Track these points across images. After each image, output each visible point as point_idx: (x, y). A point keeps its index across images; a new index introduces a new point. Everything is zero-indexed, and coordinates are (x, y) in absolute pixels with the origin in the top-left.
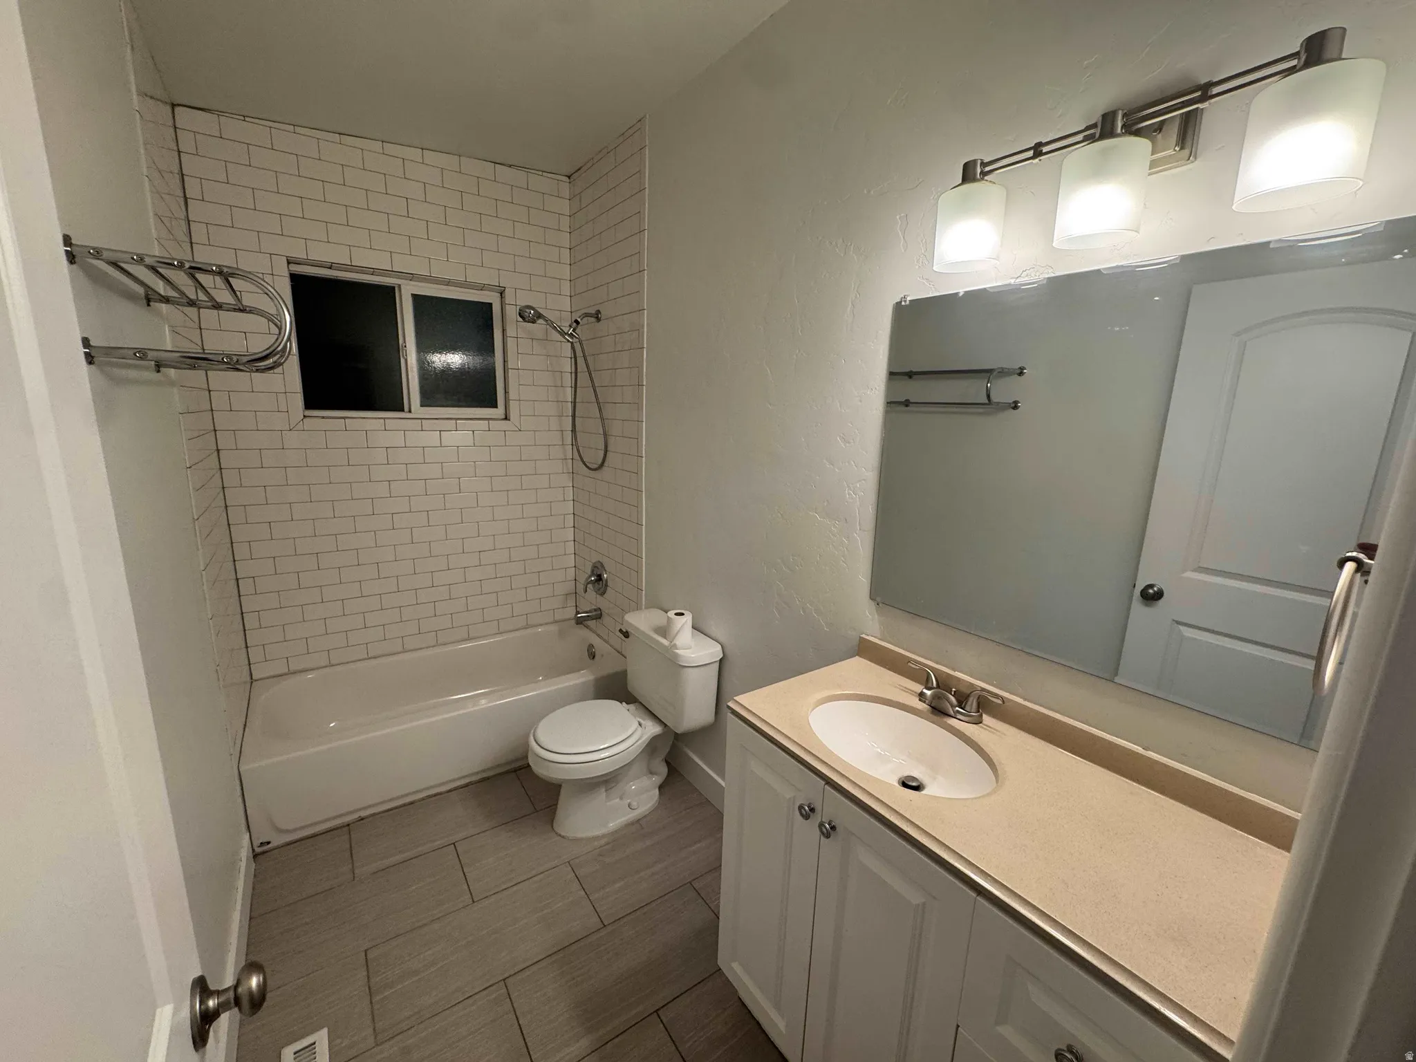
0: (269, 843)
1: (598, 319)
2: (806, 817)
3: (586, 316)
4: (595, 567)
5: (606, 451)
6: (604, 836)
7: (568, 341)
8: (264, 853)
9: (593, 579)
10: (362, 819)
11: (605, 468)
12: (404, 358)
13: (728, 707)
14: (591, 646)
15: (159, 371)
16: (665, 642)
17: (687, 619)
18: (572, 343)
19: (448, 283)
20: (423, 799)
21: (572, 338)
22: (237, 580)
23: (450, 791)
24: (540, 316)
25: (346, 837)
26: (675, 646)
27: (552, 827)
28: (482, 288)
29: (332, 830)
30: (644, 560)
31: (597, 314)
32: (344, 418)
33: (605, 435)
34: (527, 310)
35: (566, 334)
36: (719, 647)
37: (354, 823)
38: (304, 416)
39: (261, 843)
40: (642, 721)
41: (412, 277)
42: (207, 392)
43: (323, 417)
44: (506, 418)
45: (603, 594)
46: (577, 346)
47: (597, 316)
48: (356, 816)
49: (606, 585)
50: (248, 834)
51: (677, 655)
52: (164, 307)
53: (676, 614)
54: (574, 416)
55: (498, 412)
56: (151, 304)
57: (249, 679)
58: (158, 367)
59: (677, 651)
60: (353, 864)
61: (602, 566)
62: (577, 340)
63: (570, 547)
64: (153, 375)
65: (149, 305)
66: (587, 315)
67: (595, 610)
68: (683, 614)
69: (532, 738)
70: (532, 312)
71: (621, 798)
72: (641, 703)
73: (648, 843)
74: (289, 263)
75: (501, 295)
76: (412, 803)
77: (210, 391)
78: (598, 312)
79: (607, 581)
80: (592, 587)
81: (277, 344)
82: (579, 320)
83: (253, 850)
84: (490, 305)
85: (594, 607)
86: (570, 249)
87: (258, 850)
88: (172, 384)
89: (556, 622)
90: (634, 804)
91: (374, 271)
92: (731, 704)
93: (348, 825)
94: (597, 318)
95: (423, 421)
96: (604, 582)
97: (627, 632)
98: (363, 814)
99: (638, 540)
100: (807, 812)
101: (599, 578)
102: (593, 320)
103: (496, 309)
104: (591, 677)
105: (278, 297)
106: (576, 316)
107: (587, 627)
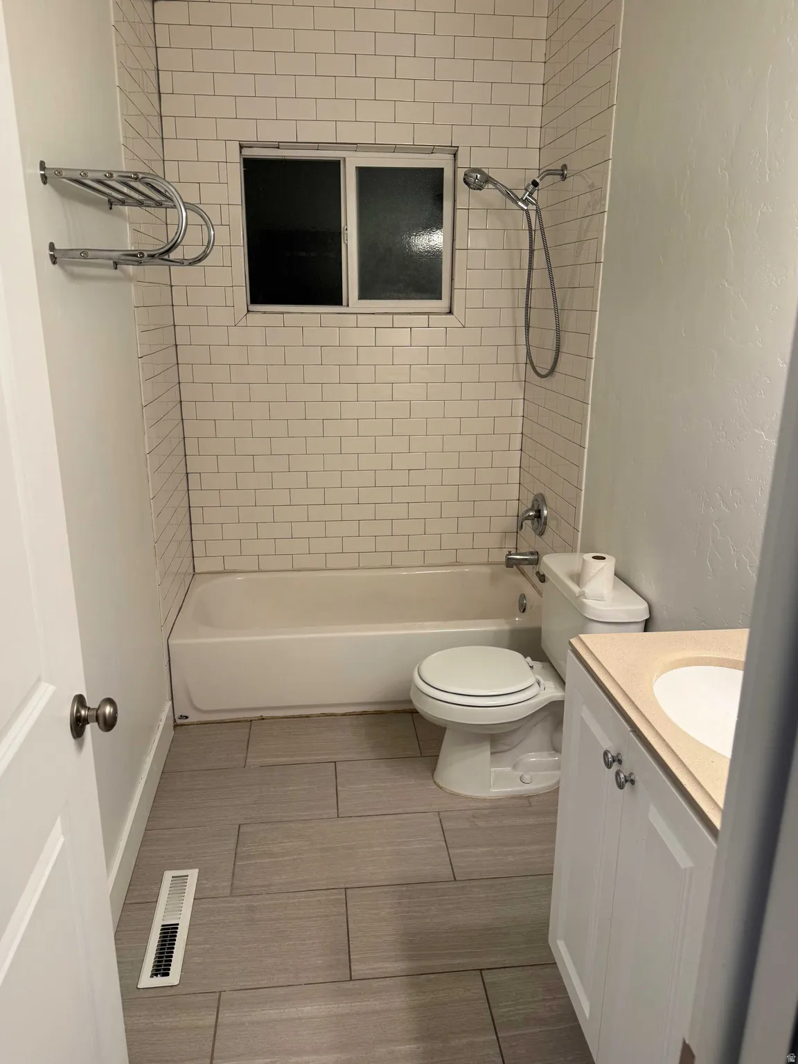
0: (187, 717)
1: (564, 177)
2: (609, 765)
3: (548, 175)
4: (535, 500)
5: (558, 351)
6: (484, 800)
7: (522, 209)
8: (182, 725)
9: (531, 514)
10: (263, 719)
11: (557, 376)
12: (345, 242)
13: (570, 643)
14: (523, 597)
15: (116, 268)
16: (575, 588)
17: (608, 566)
18: (527, 211)
19: (395, 149)
20: (319, 716)
21: (527, 205)
22: (187, 474)
23: (344, 715)
24: (488, 180)
25: (247, 730)
26: (583, 594)
27: (433, 776)
28: (432, 150)
29: (239, 721)
30: (583, 492)
31: (562, 170)
32: (283, 313)
33: (558, 331)
34: (474, 175)
35: (519, 200)
36: (645, 605)
37: (256, 720)
38: (248, 311)
39: (181, 716)
40: (542, 681)
41: (356, 147)
42: (170, 288)
43: (265, 313)
44: (450, 312)
45: (541, 534)
46: (533, 215)
47: (562, 174)
48: (258, 714)
49: (545, 524)
50: (171, 702)
51: (583, 605)
52: (126, 209)
53: (594, 558)
54: (527, 308)
55: (442, 305)
56: (113, 207)
57: (192, 570)
58: (116, 265)
59: (585, 600)
60: (247, 754)
61: (544, 500)
62: (534, 207)
63: (515, 475)
64: (112, 272)
65: (111, 208)
66: (550, 173)
67: (532, 554)
68: (604, 558)
69: (416, 670)
70: (479, 176)
71: (515, 767)
72: (551, 663)
73: (531, 821)
74: (241, 147)
75: (455, 157)
76: (307, 717)
77: (172, 286)
78: (565, 167)
79: (546, 518)
80: (530, 525)
81: (177, 237)
82: (538, 180)
83: (175, 721)
84: (442, 169)
85: (532, 550)
86: (544, 85)
87: (179, 721)
88: (129, 279)
89: (489, 564)
90: (527, 777)
91: (318, 146)
92: (573, 641)
93: (251, 721)
94: (563, 174)
95: (358, 315)
96: (543, 520)
97: (544, 576)
98: (266, 714)
99: (579, 467)
100: (611, 760)
101: (539, 514)
102: (558, 178)
103: (448, 175)
104: (506, 627)
105: (175, 193)
106: (534, 175)
107: (523, 573)
